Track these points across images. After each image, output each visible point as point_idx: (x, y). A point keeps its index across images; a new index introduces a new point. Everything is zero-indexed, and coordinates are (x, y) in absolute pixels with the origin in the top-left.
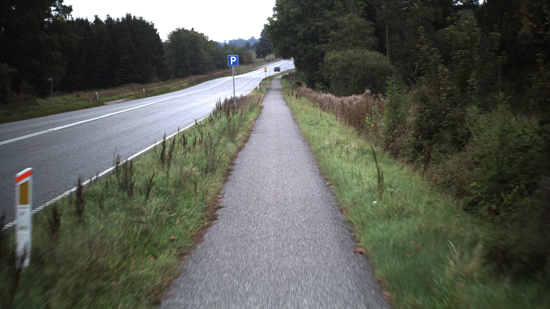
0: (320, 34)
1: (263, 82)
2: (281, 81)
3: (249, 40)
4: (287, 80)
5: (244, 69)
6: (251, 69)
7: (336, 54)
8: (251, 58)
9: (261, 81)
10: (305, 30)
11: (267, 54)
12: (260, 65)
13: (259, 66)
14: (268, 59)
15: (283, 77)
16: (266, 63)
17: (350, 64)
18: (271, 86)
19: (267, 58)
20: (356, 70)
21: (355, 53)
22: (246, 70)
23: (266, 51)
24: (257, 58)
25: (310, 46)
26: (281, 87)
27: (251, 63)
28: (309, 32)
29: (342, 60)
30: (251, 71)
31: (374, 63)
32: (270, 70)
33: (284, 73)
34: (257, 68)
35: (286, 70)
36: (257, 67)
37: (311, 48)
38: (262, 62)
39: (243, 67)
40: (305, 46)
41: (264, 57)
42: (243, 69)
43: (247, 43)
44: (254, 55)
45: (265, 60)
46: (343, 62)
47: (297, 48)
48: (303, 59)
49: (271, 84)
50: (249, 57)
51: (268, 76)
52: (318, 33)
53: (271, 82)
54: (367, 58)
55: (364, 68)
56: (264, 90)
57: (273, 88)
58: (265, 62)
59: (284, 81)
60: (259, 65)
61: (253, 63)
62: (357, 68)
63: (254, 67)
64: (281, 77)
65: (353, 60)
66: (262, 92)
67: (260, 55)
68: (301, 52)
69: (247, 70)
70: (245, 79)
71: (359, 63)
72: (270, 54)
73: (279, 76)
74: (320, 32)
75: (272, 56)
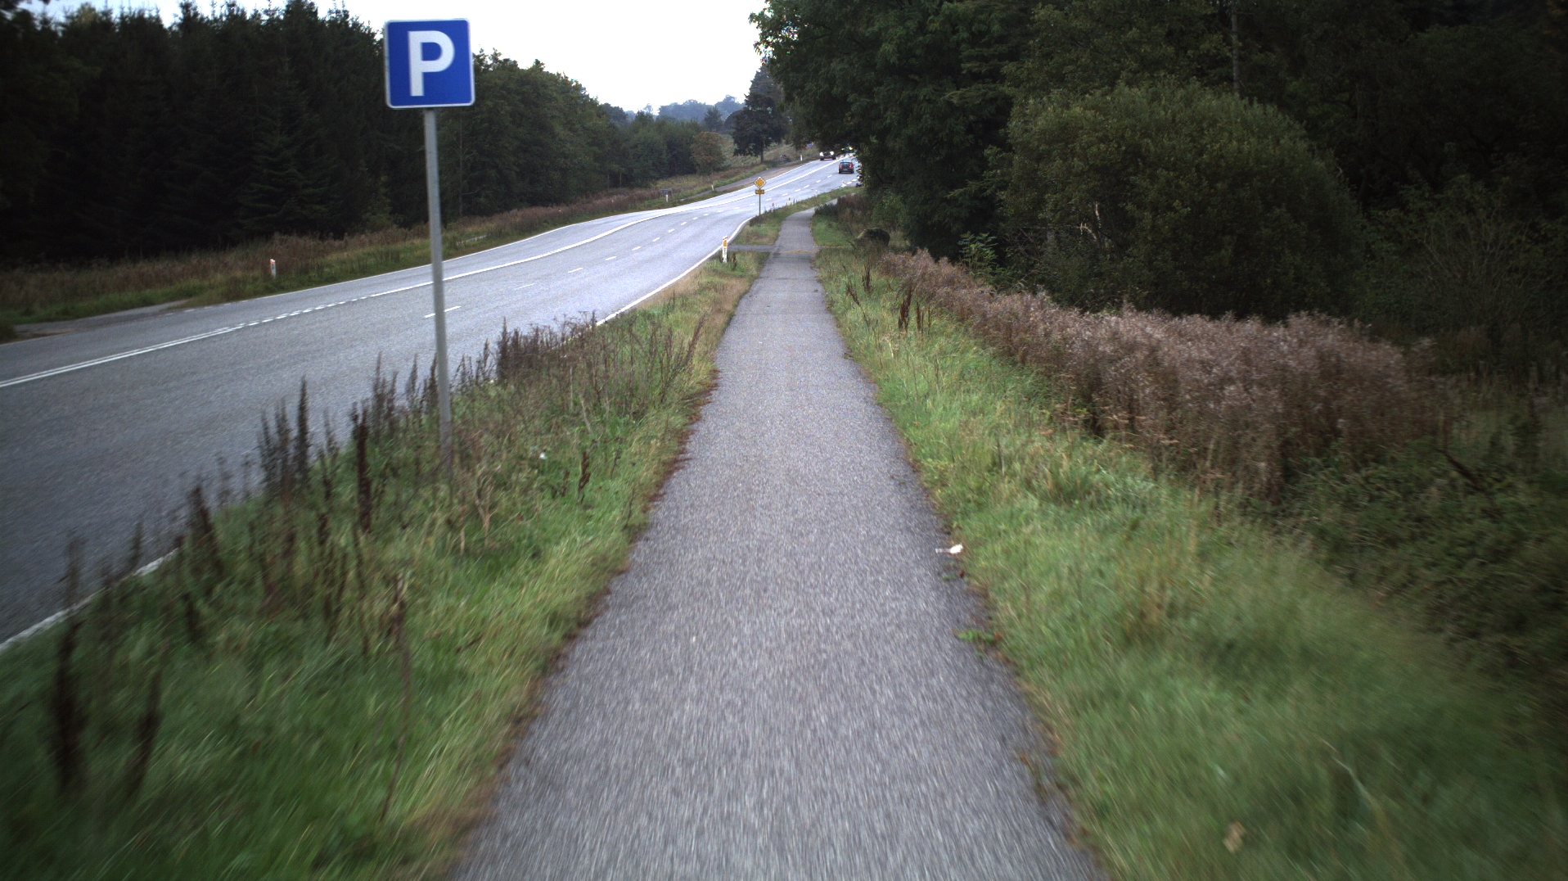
0: (964, 46)
1: (751, 229)
2: (814, 225)
3: (719, 104)
4: (834, 224)
5: (695, 186)
6: (718, 189)
7: (1067, 107)
8: (719, 154)
9: (746, 224)
10: (907, 34)
11: (768, 143)
12: (747, 177)
13: (743, 178)
14: (772, 158)
15: (817, 213)
16: (765, 169)
17: (1135, 154)
18: (778, 243)
19: (768, 154)
20: (1162, 179)
21: (1153, 100)
22: (703, 191)
23: (765, 131)
24: (736, 153)
25: (924, 92)
26: (812, 248)
27: (718, 170)
28: (921, 38)
29: (1096, 131)
30: (715, 194)
31: (1246, 147)
32: (777, 192)
33: (823, 202)
34: (738, 184)
35: (826, 190)
36: (736, 181)
37: (929, 101)
38: (753, 165)
39: (694, 183)
40: (905, 93)
41: (758, 151)
42: (691, 188)
43: (710, 112)
44: (728, 145)
45: (763, 161)
46: (1101, 140)
47: (876, 101)
48: (894, 144)
49: (777, 236)
50: (712, 150)
51: (768, 210)
52: (958, 44)
53: (779, 230)
54: (1210, 125)
55: (1198, 170)
56: (748, 262)
57: (783, 252)
58: (762, 166)
59: (822, 226)
60: (743, 174)
61: (724, 169)
62: (1167, 169)
63: (727, 181)
64: (811, 211)
65: (1145, 135)
66: (737, 273)
67: (747, 146)
68: (891, 116)
69: (706, 190)
70: (689, 219)
71: (1174, 148)
72: (779, 141)
73: (805, 209)
74: (963, 40)
75: (785, 149)
